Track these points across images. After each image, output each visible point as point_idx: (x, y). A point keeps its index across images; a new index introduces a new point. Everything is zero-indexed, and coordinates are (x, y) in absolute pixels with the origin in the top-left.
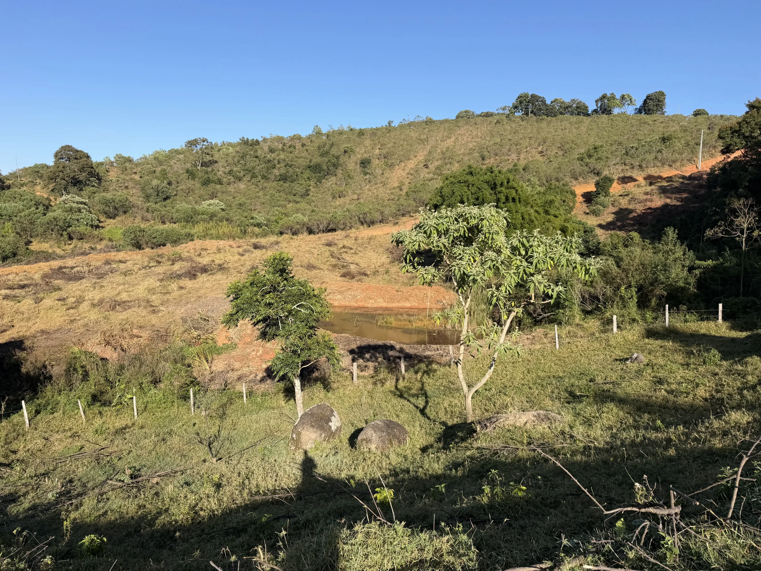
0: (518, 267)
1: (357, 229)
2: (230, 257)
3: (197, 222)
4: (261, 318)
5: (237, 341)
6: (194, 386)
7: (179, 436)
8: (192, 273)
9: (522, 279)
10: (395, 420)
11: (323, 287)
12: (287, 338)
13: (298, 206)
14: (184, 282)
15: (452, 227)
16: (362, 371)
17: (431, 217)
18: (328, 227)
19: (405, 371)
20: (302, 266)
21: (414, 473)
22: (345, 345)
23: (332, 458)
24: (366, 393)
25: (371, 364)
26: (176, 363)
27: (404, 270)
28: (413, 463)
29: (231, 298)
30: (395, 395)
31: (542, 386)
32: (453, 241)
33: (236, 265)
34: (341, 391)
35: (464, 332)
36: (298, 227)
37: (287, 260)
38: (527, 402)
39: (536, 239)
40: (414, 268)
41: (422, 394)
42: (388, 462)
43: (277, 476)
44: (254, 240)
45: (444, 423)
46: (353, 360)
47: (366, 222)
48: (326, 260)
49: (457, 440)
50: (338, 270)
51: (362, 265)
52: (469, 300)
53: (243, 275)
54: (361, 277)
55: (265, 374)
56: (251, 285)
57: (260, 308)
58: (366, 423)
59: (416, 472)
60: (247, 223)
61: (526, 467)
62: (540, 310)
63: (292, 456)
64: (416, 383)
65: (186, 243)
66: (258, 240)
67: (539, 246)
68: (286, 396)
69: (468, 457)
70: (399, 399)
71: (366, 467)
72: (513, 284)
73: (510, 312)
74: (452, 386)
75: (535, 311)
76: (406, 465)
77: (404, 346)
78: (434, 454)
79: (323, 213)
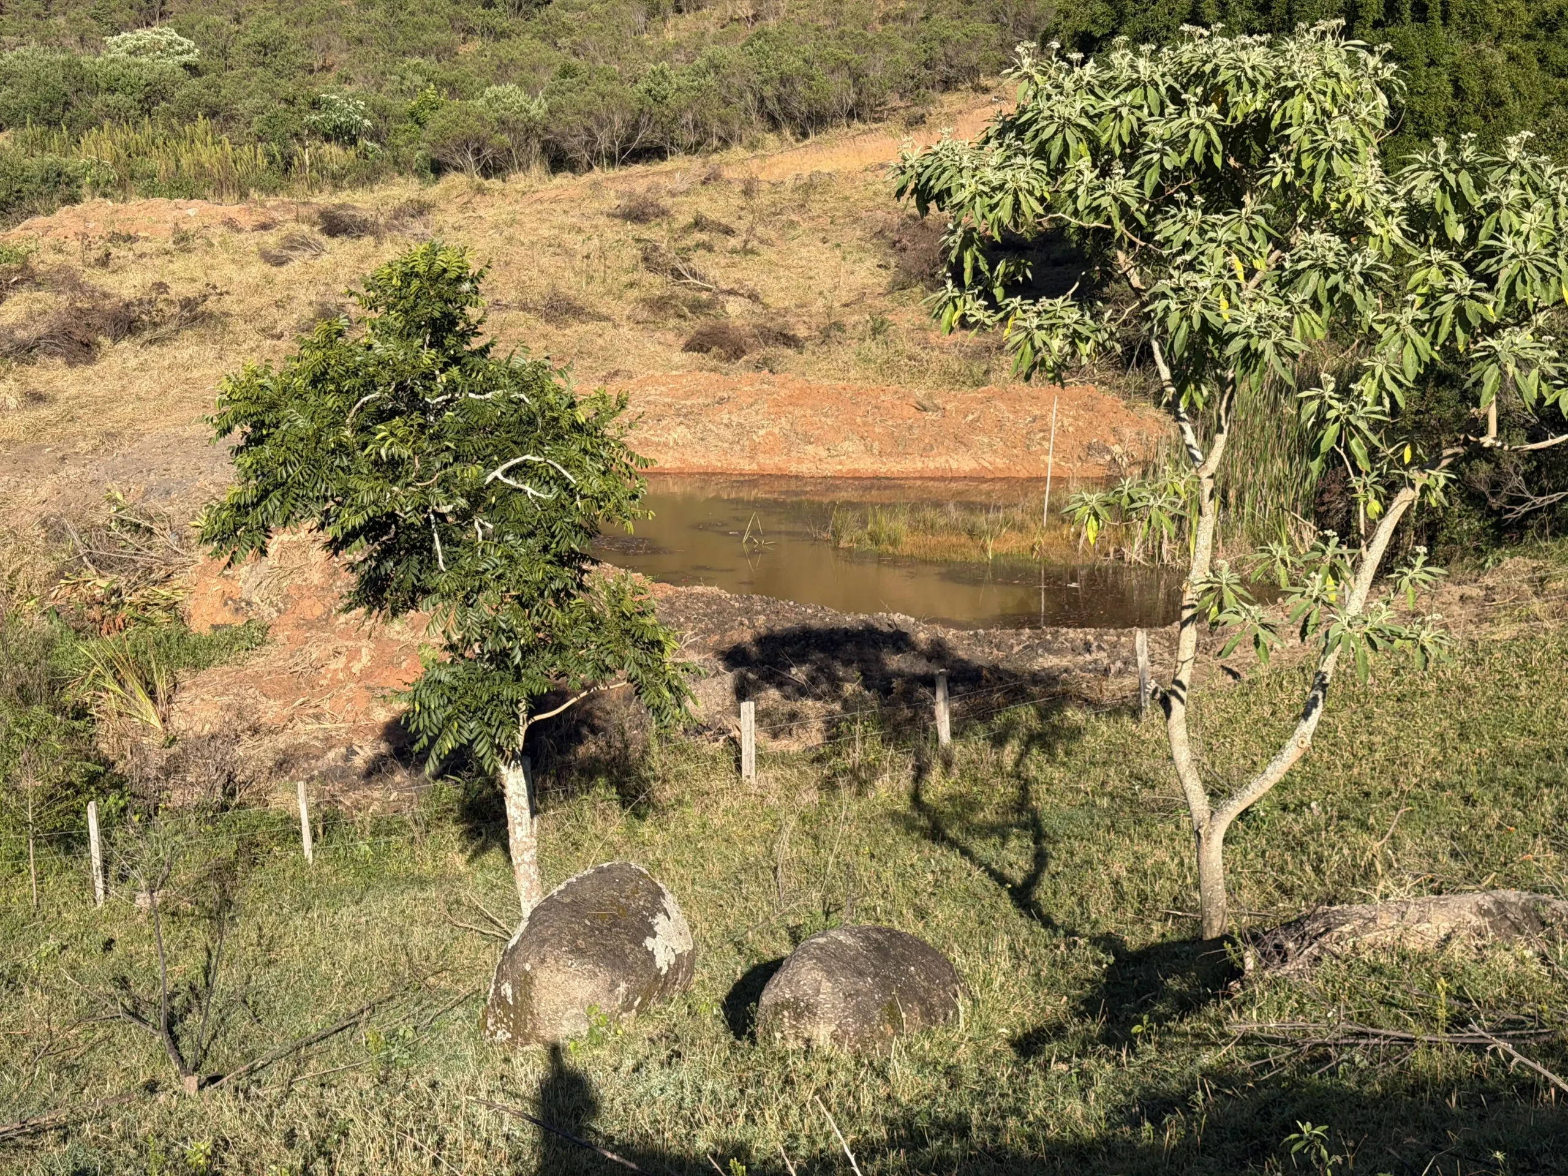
0: (1431, 299)
1: (753, 146)
2: (230, 270)
3: (89, 127)
4: (358, 520)
5: (268, 613)
6: (103, 792)
7: (46, 990)
8: (78, 335)
9: (1449, 351)
10: (913, 927)
11: (612, 390)
12: (468, 602)
13: (505, 49)
14: (46, 376)
15: (1156, 129)
16: (775, 736)
17: (1069, 85)
18: (630, 139)
19: (954, 734)
20: (524, 307)
21: (987, 1136)
22: (707, 632)
23: (657, 1077)
24: (793, 821)
25: (810, 707)
26: (27, 701)
27: (950, 316)
28: (982, 1096)
29: (237, 436)
30: (911, 827)
31: (1520, 791)
32: (1158, 190)
33: (256, 301)
34: (693, 813)
35: (1199, 573)
36: (506, 139)
37: (459, 279)
38: (1454, 855)
39: (1514, 177)
40: (993, 305)
41: (1024, 827)
42: (883, 1092)
43: (440, 1143)
44: (325, 199)
45: (1109, 942)
46: (742, 692)
47: (791, 117)
48: (625, 279)
49: (1160, 1008)
50: (672, 322)
51: (776, 299)
52: (1221, 439)
53: (283, 344)
54: (770, 351)
55: (384, 748)
56: (314, 382)
57: (354, 482)
58: (795, 936)
59: (996, 1130)
60: (294, 127)
61: (1444, 1115)
62: (1517, 481)
63: (501, 1067)
64: (997, 781)
65: (50, 212)
66: (344, 197)
67: (1527, 205)
68: (472, 834)
69: (1206, 1073)
70: (926, 845)
71: (795, 1111)
72: (1412, 369)
73: (1392, 488)
74: (1145, 794)
75: (1496, 486)
76: (954, 1104)
77: (950, 635)
78: (1067, 1061)
79: (610, 79)
